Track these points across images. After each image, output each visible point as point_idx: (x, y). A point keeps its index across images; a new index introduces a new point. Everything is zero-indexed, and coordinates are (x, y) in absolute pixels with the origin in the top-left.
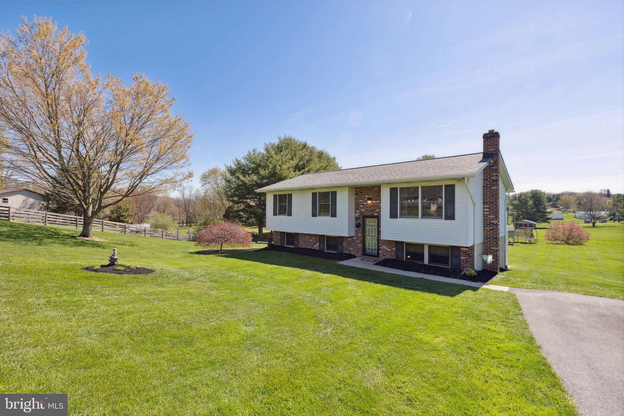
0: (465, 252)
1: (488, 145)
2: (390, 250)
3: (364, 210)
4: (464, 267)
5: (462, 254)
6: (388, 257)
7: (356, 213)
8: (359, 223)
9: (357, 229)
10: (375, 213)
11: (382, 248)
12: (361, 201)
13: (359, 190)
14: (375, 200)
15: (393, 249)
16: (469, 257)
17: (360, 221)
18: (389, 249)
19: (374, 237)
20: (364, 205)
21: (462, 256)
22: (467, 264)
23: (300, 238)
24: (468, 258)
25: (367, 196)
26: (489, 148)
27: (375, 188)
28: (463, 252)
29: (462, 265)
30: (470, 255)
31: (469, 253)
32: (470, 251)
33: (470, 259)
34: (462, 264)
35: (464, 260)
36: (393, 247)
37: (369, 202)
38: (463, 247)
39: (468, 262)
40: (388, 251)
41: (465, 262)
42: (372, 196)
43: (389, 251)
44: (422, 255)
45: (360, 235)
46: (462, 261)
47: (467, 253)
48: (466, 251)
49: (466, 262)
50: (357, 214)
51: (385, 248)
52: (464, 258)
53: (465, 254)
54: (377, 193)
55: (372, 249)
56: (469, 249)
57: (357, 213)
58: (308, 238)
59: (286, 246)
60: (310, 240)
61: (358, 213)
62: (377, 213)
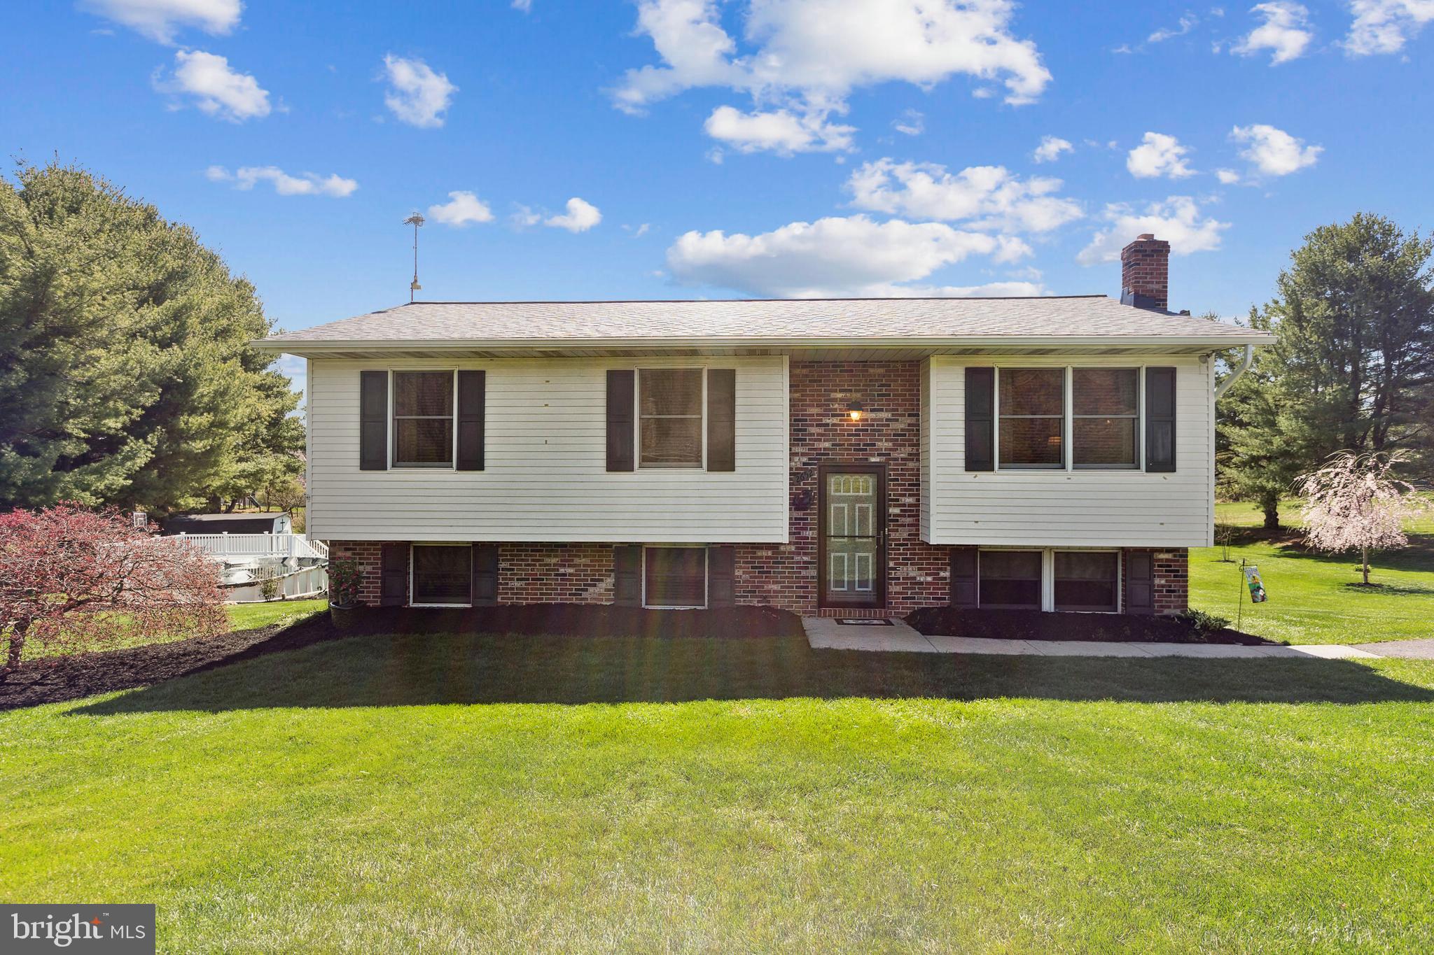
0: (1166, 565)
1: (1147, 274)
2: (929, 579)
3: (827, 445)
4: (1162, 606)
5: (1158, 571)
6: (926, 601)
7: (792, 455)
8: (806, 492)
9: (800, 514)
10: (873, 455)
11: (899, 574)
12: (815, 411)
13: (805, 371)
14: (872, 411)
15: (942, 574)
16: (1175, 576)
17: (810, 484)
18: (927, 574)
19: (858, 540)
20: (828, 425)
21: (1159, 576)
22: (1170, 596)
23: (503, 565)
24: (1173, 581)
25: (839, 395)
26: (1148, 282)
27: (873, 367)
28: (1159, 566)
29: (1157, 601)
30: (1178, 571)
31: (1175, 566)
32: (1178, 561)
33: (1179, 581)
34: (1156, 598)
35: (1163, 586)
36: (941, 569)
37: (855, 415)
38: (1161, 550)
39: (1174, 591)
40: (922, 583)
41: (1165, 593)
42: (859, 395)
43: (928, 583)
44: (1037, 585)
45: (809, 534)
46: (1157, 591)
47: (1170, 566)
48: (1167, 560)
49: (1167, 591)
50: (796, 459)
51: (912, 574)
52: (1163, 582)
53: (1166, 571)
54: (882, 385)
55: (851, 583)
56: (1175, 556)
57: (796, 454)
58: (554, 561)
59: (412, 605)
60: (562, 570)
61: (803, 454)
62: (879, 455)
